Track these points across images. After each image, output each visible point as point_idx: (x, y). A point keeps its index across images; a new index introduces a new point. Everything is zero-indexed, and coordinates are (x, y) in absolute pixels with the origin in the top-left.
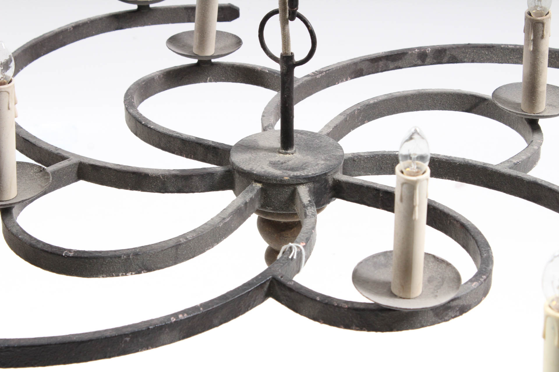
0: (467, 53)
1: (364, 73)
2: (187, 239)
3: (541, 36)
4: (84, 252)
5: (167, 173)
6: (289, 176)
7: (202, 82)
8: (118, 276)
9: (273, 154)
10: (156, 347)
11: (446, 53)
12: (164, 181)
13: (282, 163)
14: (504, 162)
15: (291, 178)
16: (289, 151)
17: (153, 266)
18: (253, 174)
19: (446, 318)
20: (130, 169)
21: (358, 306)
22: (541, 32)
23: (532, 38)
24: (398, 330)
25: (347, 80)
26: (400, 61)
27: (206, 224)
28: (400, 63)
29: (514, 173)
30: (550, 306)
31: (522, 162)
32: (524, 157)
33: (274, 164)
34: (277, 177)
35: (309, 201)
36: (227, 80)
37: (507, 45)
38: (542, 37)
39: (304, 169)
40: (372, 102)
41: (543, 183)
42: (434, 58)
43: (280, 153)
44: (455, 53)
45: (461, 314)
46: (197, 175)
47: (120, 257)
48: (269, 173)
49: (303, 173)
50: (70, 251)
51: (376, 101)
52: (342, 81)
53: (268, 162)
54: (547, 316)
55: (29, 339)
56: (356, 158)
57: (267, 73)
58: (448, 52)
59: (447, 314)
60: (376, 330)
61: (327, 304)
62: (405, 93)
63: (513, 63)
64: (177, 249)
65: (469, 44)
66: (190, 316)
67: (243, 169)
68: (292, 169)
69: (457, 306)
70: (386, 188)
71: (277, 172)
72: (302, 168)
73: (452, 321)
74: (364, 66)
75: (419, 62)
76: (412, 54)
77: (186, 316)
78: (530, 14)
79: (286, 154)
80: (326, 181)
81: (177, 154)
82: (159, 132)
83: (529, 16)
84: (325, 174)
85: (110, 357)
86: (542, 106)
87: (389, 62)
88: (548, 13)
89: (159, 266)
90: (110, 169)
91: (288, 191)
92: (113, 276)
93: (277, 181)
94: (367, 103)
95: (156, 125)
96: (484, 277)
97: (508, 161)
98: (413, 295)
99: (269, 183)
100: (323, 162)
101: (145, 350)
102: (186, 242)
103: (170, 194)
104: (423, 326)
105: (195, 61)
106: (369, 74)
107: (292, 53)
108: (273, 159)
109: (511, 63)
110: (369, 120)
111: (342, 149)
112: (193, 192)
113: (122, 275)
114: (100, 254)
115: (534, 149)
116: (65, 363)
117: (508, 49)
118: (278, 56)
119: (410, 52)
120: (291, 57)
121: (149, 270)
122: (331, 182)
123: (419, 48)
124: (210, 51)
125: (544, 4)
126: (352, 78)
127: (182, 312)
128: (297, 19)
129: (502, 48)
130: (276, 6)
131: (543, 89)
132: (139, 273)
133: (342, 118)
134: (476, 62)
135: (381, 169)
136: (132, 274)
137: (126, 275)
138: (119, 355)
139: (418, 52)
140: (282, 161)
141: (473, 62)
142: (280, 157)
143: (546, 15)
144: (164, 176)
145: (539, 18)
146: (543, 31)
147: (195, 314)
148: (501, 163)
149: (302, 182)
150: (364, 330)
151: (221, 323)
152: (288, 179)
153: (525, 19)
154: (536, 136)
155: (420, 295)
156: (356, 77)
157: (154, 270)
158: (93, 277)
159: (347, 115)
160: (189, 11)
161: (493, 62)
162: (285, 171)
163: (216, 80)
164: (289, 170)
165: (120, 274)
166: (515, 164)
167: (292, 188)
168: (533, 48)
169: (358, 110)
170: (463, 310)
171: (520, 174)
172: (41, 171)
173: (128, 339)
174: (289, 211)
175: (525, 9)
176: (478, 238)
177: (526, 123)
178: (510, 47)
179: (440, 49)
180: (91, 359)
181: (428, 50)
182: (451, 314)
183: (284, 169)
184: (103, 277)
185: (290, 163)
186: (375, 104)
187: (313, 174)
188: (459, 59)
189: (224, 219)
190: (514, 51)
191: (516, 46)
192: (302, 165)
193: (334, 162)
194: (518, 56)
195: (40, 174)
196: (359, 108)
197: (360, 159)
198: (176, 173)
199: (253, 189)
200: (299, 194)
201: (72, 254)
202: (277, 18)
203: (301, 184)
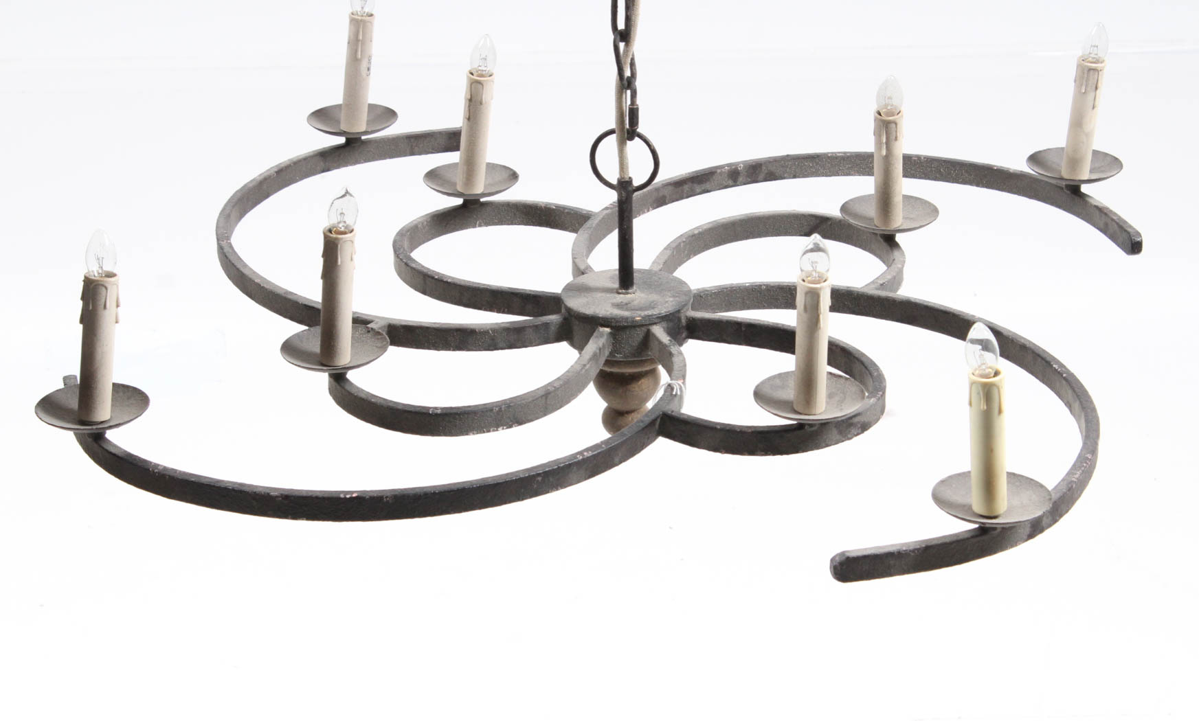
0: (787, 167)
1: (667, 201)
2: (555, 387)
3: (894, 138)
4: (451, 408)
5: (496, 327)
6: (640, 316)
7: (470, 228)
8: (489, 431)
9: (612, 295)
10: (565, 487)
11: (761, 169)
12: (494, 335)
13: (626, 304)
14: (869, 284)
15: (643, 317)
16: (630, 291)
17: (524, 419)
18: (599, 318)
19: (849, 436)
20: (453, 327)
21: (762, 429)
22: (894, 133)
23: (884, 141)
24: (803, 451)
25: (648, 211)
26: (708, 183)
27: (568, 371)
28: (707, 186)
29: (883, 294)
30: (973, 374)
31: (888, 282)
32: (889, 277)
33: (619, 306)
34: (627, 318)
35: (669, 340)
36: (501, 222)
37: (835, 153)
38: (896, 139)
39: (653, 308)
40: (696, 232)
41: (918, 301)
42: (748, 176)
43: (619, 293)
44: (773, 169)
45: (863, 432)
46: (530, 327)
47: (492, 410)
48: (616, 315)
49: (655, 312)
50: (436, 408)
51: (701, 230)
52: (644, 212)
53: (610, 305)
54: (972, 383)
55: (444, 485)
56: (702, 294)
57: (553, 209)
58: (764, 168)
59: (850, 431)
60: (781, 453)
61: (728, 431)
62: (732, 219)
63: (844, 175)
64: (546, 398)
65: (788, 156)
66: (594, 453)
67: (584, 314)
68: (641, 309)
69: (859, 422)
70: (748, 321)
71: (626, 314)
72: (651, 306)
73: (855, 439)
74: (667, 192)
75: (730, 182)
76: (721, 174)
77: (590, 454)
78: (880, 114)
79: (628, 293)
80: (679, 319)
81: (486, 310)
82: (460, 286)
83: (879, 116)
84: (679, 311)
85: (523, 500)
86: (898, 220)
87: (695, 185)
88: (900, 112)
89: (529, 418)
90: (428, 328)
91: (639, 334)
92: (484, 432)
93: (628, 322)
94: (691, 234)
95: (453, 278)
96: (881, 393)
97: (873, 282)
98: (818, 411)
99: (619, 326)
100: (671, 299)
101: (555, 491)
102: (555, 391)
103: (500, 351)
104: (827, 446)
105: (459, 201)
106: (673, 201)
107: (630, 178)
108: (615, 301)
109: (841, 175)
110: (695, 254)
111: (686, 284)
112: (526, 347)
113: (494, 431)
114: (470, 409)
115: (898, 268)
116: (480, 508)
117: (837, 158)
118: (615, 182)
119: (719, 171)
120: (630, 182)
121: (520, 423)
122: (684, 321)
123: (728, 165)
124: (479, 188)
125: (895, 102)
126: (654, 208)
127: (587, 450)
128: (637, 138)
129: (829, 157)
130: (612, 125)
131: (898, 200)
132: (510, 427)
133: (669, 252)
134: (799, 177)
135: (731, 304)
136: (503, 429)
137: (497, 430)
138: (531, 497)
139: (728, 170)
140: (625, 301)
141: (795, 177)
142: (621, 298)
143: (898, 114)
144: (494, 331)
145: (891, 118)
146: (896, 132)
147: (599, 451)
148: (866, 285)
149: (656, 321)
150: (769, 455)
151: (621, 462)
152: (641, 320)
153: (875, 120)
154: (896, 253)
155: (825, 411)
156: (658, 207)
157: (525, 423)
158: (463, 435)
159: (674, 249)
160: (412, 140)
161: (818, 175)
162: (633, 312)
163: (487, 224)
164: (637, 310)
165: (491, 430)
166: (882, 285)
167: (644, 329)
168: (886, 153)
169: (684, 242)
170: (864, 427)
171: (891, 295)
172: (369, 332)
173: (540, 479)
174: (642, 357)
175: (874, 108)
176: (863, 359)
177: (882, 240)
178: (838, 155)
179: (754, 164)
180: (505, 503)
181: (740, 167)
182: (854, 431)
183: (632, 310)
184: (473, 434)
185: (636, 303)
186: (700, 233)
187: (666, 312)
188: (777, 174)
189: (585, 365)
190: (844, 160)
191: (845, 153)
192: (650, 304)
193: (683, 298)
194: (850, 166)
195: (369, 335)
196: (684, 240)
197: (707, 294)
198: (507, 325)
199: (602, 335)
200: (654, 335)
201: (439, 411)
202: (613, 138)
203: (655, 323)
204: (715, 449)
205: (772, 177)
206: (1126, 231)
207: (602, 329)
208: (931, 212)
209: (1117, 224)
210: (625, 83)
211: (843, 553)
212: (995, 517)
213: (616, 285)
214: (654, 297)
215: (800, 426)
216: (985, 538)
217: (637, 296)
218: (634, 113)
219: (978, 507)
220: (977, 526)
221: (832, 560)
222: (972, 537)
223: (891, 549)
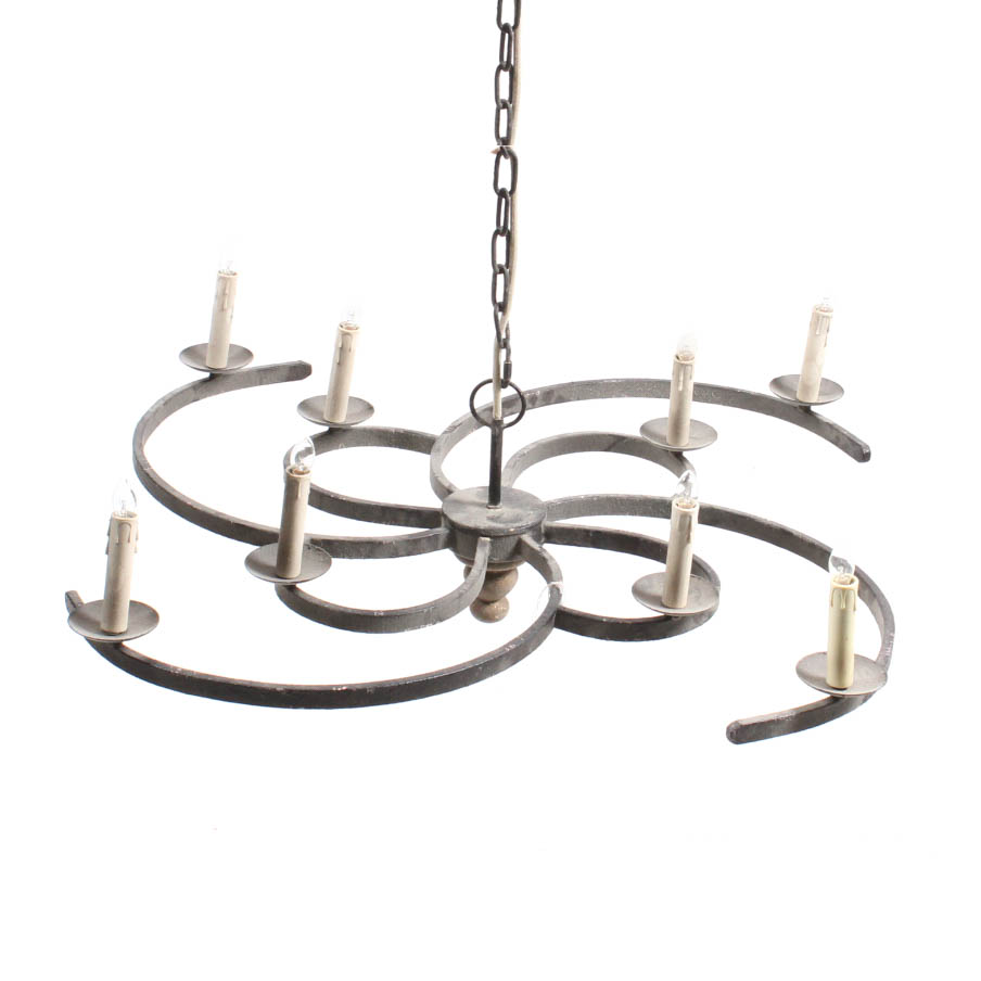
0: (572, 392)
3: (689, 377)
5: (398, 539)
6: (511, 527)
12: (397, 546)
13: (498, 518)
15: (515, 528)
16: (497, 506)
18: (480, 530)
20: (364, 540)
22: (690, 371)
23: (682, 379)
33: (492, 519)
34: (503, 530)
36: (358, 444)
37: (610, 380)
39: (521, 520)
40: (525, 452)
42: (543, 400)
43: (489, 508)
44: (561, 393)
47: (422, 611)
48: (493, 527)
49: (523, 523)
50: (379, 611)
53: (485, 518)
58: (554, 393)
59: (701, 619)
60: (653, 639)
61: (613, 623)
63: (616, 397)
65: (573, 382)
66: (517, 646)
67: (467, 527)
68: (512, 521)
70: (595, 529)
71: (500, 526)
72: (517, 519)
73: (704, 625)
78: (678, 358)
79: (496, 508)
80: (540, 529)
83: (677, 360)
85: (467, 685)
86: (685, 442)
88: (694, 357)
91: (511, 543)
93: (503, 533)
94: (521, 453)
98: (682, 606)
99: (497, 536)
102: (465, 593)
105: (326, 429)
108: (487, 515)
114: (405, 611)
117: (611, 384)
120: (502, 421)
122: (543, 531)
123: (530, 392)
124: (342, 419)
127: (511, 643)
131: (687, 425)
134: (581, 399)
139: (530, 396)
140: (497, 515)
141: (578, 399)
142: (492, 512)
143: (692, 359)
145: (687, 362)
147: (520, 644)
149: (525, 531)
150: (644, 641)
152: (513, 530)
153: (674, 362)
155: (686, 605)
158: (399, 632)
159: (513, 467)
160: (261, 373)
162: (506, 524)
163: (347, 446)
167: (516, 538)
169: (518, 461)
175: (674, 353)
179: (548, 389)
183: (505, 522)
185: (505, 516)
187: (530, 523)
188: (565, 398)
189: (481, 571)
193: (540, 511)
197: (553, 506)
198: (407, 538)
199: (484, 544)
200: (525, 543)
201: (382, 614)
202: (490, 386)
203: (524, 533)
204: (601, 638)
205: (561, 400)
206: (857, 444)
207: (483, 539)
208: (712, 434)
209: (849, 439)
210: (502, 343)
211: (736, 722)
212: (845, 689)
213: (487, 501)
214: (518, 511)
215: (667, 618)
216: (836, 705)
217: (503, 509)
218: (508, 368)
219: (831, 681)
220: (829, 696)
221: (728, 728)
222: (829, 705)
223: (772, 718)
